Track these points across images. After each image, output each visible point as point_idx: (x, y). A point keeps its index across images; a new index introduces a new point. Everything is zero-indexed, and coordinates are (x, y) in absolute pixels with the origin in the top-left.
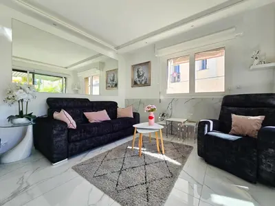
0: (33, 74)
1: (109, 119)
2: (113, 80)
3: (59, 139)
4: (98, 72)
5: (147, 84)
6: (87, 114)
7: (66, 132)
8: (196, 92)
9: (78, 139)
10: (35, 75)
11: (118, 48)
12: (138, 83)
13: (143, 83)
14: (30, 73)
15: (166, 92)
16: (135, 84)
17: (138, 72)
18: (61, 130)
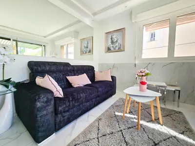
0: (16, 41)
1: (90, 83)
2: (87, 47)
3: (45, 112)
4: (73, 40)
5: (120, 50)
6: (70, 78)
7: (53, 102)
8: (175, 56)
9: (67, 109)
10: (19, 43)
11: (95, 14)
12: (112, 49)
13: (117, 48)
14: (13, 40)
15: (141, 56)
16: (109, 50)
17: (112, 39)
18: (47, 102)
